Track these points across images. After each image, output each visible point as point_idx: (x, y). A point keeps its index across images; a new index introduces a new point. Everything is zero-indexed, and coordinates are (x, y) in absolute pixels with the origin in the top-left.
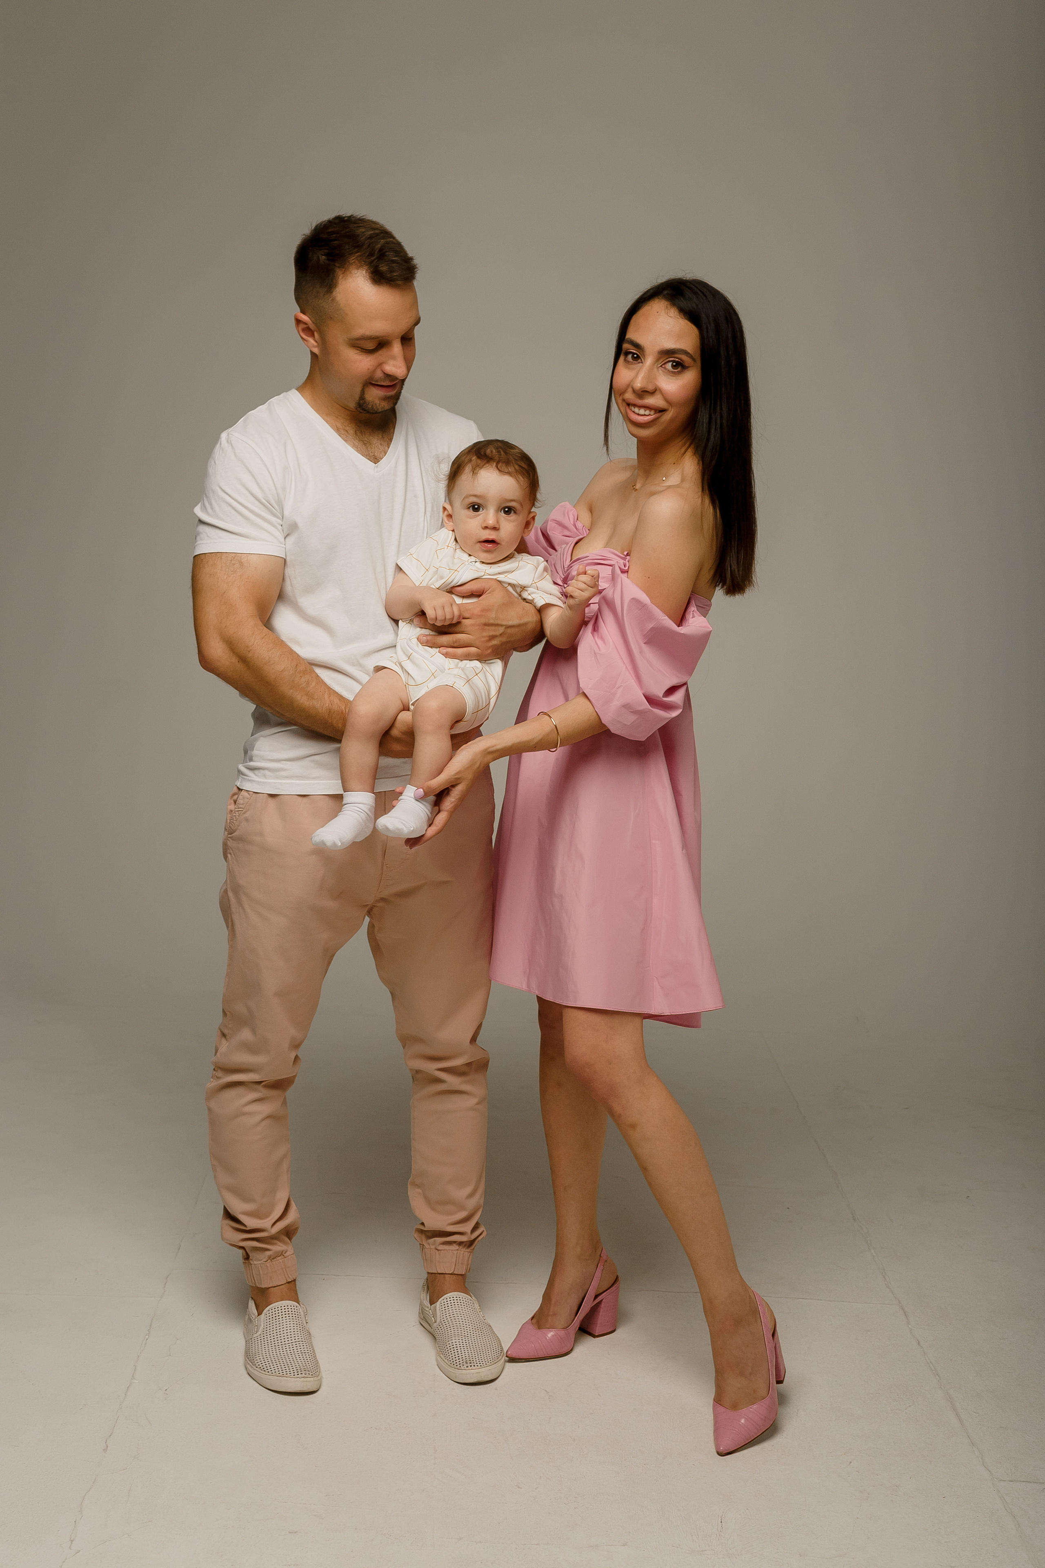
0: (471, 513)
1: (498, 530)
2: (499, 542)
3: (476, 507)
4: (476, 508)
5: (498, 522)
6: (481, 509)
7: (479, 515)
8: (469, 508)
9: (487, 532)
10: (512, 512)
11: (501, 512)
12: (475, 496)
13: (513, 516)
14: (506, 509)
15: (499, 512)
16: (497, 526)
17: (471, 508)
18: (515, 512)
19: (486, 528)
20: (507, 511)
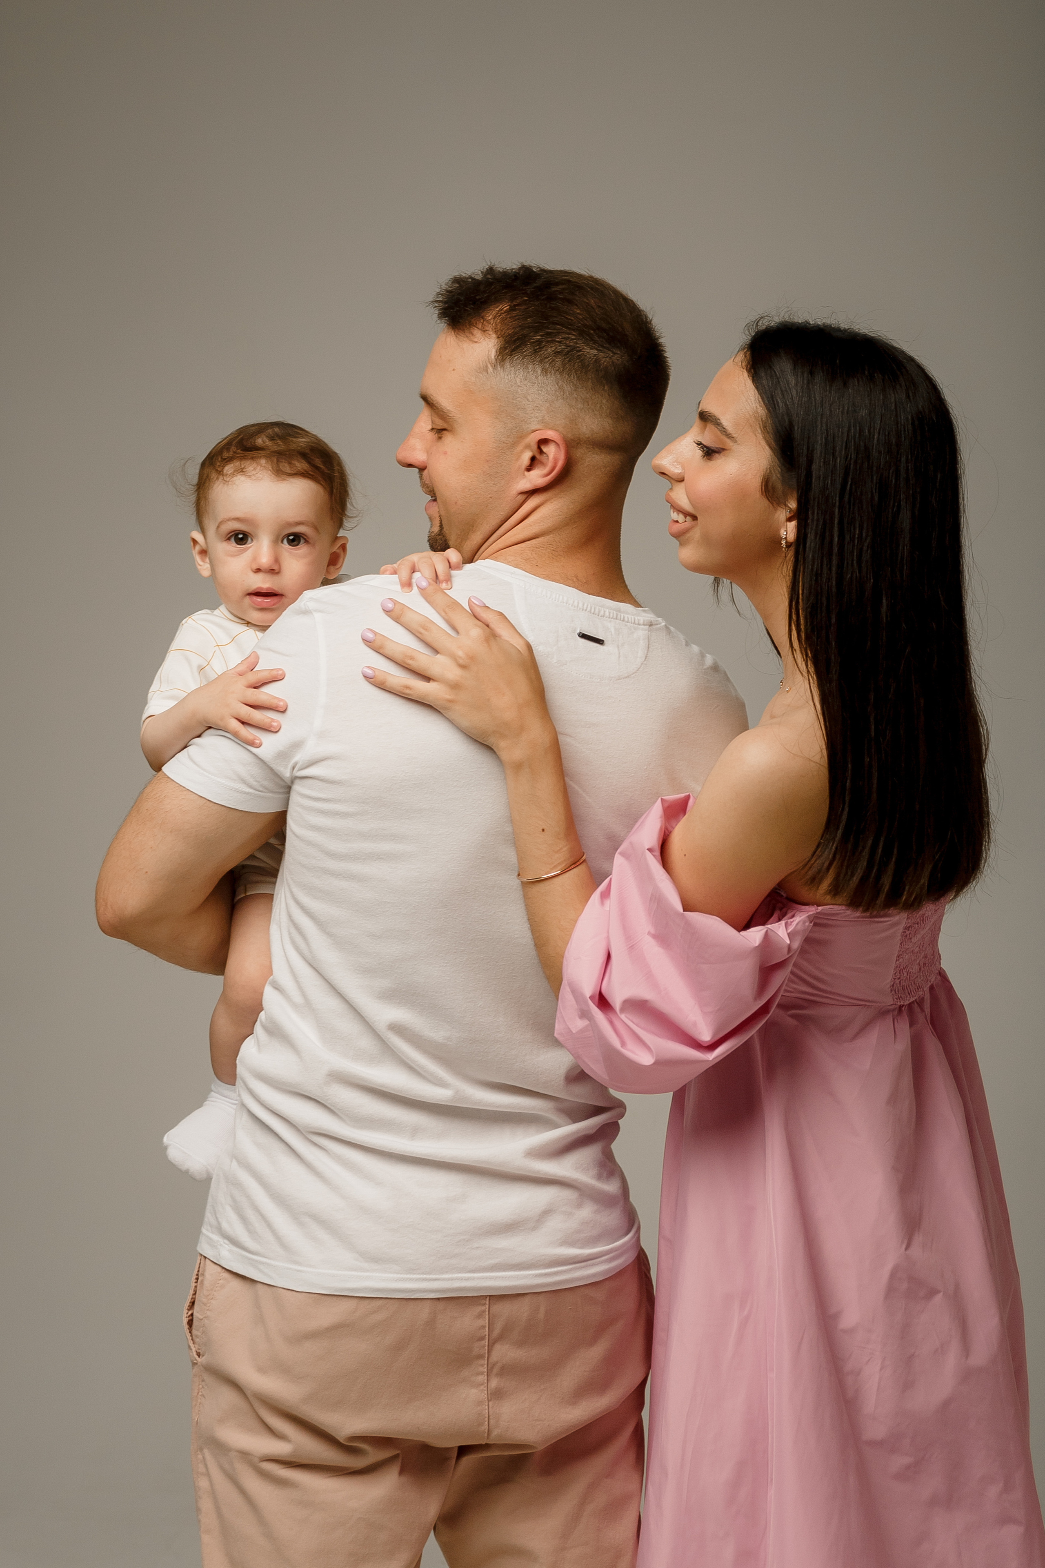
0: (232, 546)
1: (278, 573)
2: (280, 592)
3: (240, 536)
4: (241, 538)
5: (277, 560)
6: (250, 540)
7: (246, 550)
8: (229, 539)
9: (260, 577)
10: (302, 541)
11: (282, 542)
12: (238, 519)
13: (302, 549)
14: (291, 537)
15: (280, 542)
16: (276, 567)
17: (233, 539)
18: (307, 541)
19: (258, 570)
20: (293, 540)
